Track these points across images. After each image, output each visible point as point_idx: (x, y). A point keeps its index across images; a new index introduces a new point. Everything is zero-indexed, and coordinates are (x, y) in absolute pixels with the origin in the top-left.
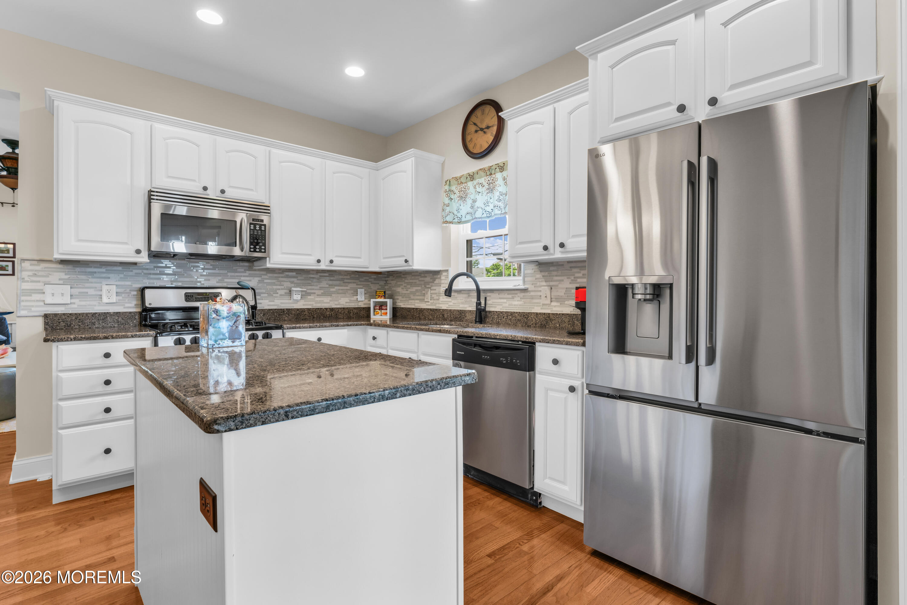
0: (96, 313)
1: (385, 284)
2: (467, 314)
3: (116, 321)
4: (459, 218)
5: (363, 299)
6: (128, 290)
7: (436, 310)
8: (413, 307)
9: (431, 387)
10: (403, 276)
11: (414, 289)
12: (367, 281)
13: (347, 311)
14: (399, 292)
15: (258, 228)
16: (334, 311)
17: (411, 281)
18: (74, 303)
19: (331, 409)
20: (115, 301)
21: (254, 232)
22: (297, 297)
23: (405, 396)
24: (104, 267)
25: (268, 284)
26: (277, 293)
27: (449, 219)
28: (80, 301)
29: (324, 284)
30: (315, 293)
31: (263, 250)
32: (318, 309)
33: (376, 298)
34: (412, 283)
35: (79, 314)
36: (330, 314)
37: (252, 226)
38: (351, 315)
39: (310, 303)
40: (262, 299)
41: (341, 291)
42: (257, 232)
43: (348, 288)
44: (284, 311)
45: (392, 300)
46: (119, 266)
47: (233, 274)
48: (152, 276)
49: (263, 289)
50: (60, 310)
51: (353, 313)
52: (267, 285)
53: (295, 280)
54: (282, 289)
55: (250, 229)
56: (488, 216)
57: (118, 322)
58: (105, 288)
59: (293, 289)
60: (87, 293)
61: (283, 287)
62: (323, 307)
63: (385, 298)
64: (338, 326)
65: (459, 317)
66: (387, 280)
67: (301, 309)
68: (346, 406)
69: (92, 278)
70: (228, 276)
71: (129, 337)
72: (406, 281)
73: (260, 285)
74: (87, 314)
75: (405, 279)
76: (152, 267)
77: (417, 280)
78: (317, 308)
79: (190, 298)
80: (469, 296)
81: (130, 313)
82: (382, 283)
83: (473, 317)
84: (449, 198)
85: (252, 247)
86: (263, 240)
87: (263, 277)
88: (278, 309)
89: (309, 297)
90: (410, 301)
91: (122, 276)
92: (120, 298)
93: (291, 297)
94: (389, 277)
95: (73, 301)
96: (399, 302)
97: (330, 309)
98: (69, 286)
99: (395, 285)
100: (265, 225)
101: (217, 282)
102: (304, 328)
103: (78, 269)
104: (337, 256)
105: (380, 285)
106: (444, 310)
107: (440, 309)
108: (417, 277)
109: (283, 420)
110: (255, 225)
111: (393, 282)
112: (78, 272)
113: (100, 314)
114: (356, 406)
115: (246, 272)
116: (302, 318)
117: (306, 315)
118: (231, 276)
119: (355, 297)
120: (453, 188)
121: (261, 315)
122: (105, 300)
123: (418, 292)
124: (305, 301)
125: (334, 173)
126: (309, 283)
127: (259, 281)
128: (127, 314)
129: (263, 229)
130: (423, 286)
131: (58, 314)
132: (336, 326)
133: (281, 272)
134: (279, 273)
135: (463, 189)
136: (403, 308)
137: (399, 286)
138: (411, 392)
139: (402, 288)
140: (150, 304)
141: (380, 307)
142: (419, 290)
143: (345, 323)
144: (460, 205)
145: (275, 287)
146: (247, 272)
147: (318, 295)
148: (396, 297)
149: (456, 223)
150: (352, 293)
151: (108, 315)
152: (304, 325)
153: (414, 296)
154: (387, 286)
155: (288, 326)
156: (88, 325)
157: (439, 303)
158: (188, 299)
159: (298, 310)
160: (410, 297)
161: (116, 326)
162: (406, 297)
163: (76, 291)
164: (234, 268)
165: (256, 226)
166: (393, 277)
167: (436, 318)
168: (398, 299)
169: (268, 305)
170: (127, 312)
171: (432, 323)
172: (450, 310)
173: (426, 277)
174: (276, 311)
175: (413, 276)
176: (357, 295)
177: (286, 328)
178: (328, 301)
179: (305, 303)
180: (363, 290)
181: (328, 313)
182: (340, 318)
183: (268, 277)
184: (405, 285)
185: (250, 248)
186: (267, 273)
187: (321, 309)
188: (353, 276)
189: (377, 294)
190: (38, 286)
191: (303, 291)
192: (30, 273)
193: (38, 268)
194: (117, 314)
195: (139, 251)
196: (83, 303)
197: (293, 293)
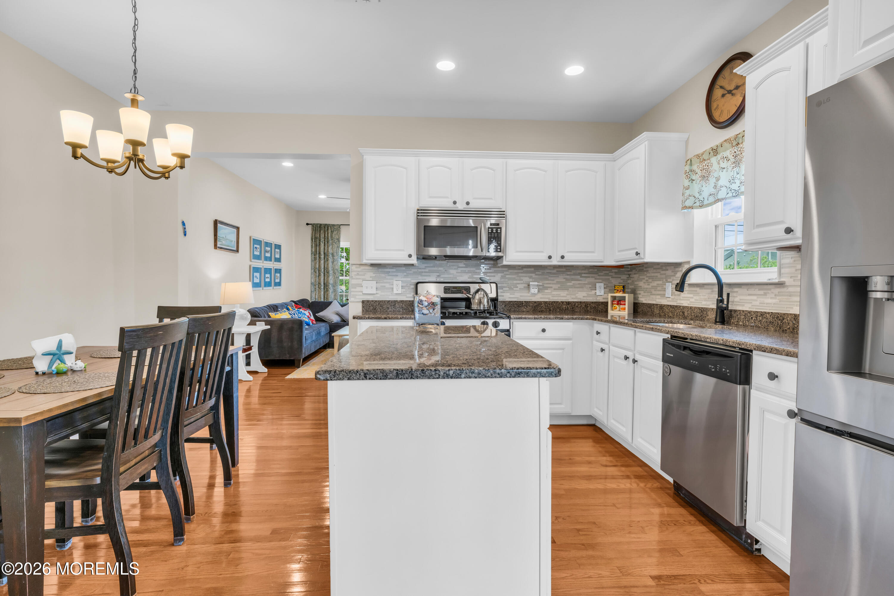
0: (390, 301)
1: (627, 278)
2: (709, 313)
3: (401, 307)
4: (701, 202)
5: (602, 293)
6: (409, 285)
7: (676, 306)
8: (654, 302)
9: (499, 374)
10: (645, 269)
11: (655, 284)
12: (607, 275)
13: (584, 305)
14: (641, 286)
15: (494, 231)
16: (570, 305)
17: (653, 275)
18: (378, 294)
20: (401, 293)
21: (491, 235)
22: (534, 290)
23: (470, 377)
24: (394, 268)
25: (510, 279)
26: (517, 287)
27: (689, 203)
28: (381, 292)
29: (561, 278)
30: (552, 287)
31: (499, 250)
32: (555, 302)
33: (614, 293)
34: (654, 276)
35: (381, 301)
36: (567, 307)
37: (490, 230)
38: (589, 308)
39: (547, 296)
40: (504, 292)
41: (578, 286)
43: (586, 282)
44: (522, 303)
45: (633, 295)
46: (404, 267)
48: (424, 274)
49: (505, 283)
50: (371, 298)
51: (591, 307)
52: (507, 280)
53: (533, 275)
54: (521, 284)
55: (489, 233)
56: (734, 195)
57: (402, 308)
58: (395, 283)
59: (530, 283)
60: (385, 286)
61: (522, 282)
62: (559, 301)
63: (624, 292)
64: (562, 319)
65: (700, 315)
66: (630, 274)
67: (538, 302)
68: (413, 377)
69: (388, 276)
71: (399, 319)
72: (648, 275)
73: (503, 280)
74: (385, 301)
75: (647, 273)
76: (424, 267)
77: (659, 274)
78: (553, 302)
79: (447, 290)
80: (712, 291)
81: (410, 301)
82: (624, 277)
83: (712, 316)
84: (690, 179)
85: (490, 247)
86: (499, 241)
87: (505, 273)
88: (517, 301)
89: (546, 291)
90: (652, 296)
91: (405, 274)
92: (404, 290)
93: (529, 291)
94: (632, 271)
95: (378, 292)
96: (641, 297)
97: (566, 302)
98: (375, 282)
99: (637, 279)
100: (501, 228)
101: (469, 278)
102: (529, 319)
103: (380, 270)
104: (568, 252)
105: (621, 279)
106: (684, 307)
107: (680, 306)
108: (658, 271)
109: (363, 379)
110: (492, 229)
111: (636, 276)
112: (381, 272)
113: (392, 302)
114: (422, 379)
115: (491, 269)
116: (539, 310)
117: (543, 308)
119: (594, 292)
120: (694, 167)
121: (503, 306)
122: (395, 291)
123: (659, 287)
124: (542, 295)
125: (567, 172)
126: (547, 278)
127: (501, 276)
128: (408, 302)
129: (499, 231)
130: (664, 280)
131: (369, 301)
132: (560, 319)
133: (520, 268)
134: (519, 269)
135: (705, 167)
136: (644, 304)
137: (641, 280)
138: (476, 375)
139: (644, 283)
141: (618, 301)
142: (661, 284)
143: (569, 316)
144: (702, 186)
145: (515, 282)
146: (492, 269)
147: (554, 289)
148: (638, 292)
149: (696, 207)
150: (590, 288)
151: (396, 303)
152: (529, 316)
153: (655, 290)
154: (630, 280)
155: (515, 316)
156: (385, 309)
157: (680, 299)
158: (446, 292)
159: (535, 302)
160: (652, 292)
161: (401, 310)
162: (647, 292)
163: (379, 285)
164: (480, 266)
166: (636, 270)
167: (675, 316)
168: (640, 294)
169: (510, 298)
171: (666, 321)
172: (691, 308)
173: (667, 270)
174: (516, 303)
175: (654, 269)
176: (596, 290)
177: (513, 318)
178: (565, 295)
179: (542, 296)
180: (602, 285)
181: (564, 306)
182: (577, 312)
183: (509, 273)
184: (647, 279)
186: (509, 269)
187: (557, 302)
188: (591, 270)
189: (615, 289)
190: (359, 281)
191: (540, 285)
192: (355, 273)
193: (359, 269)
194: (402, 301)
195: (410, 256)
196: (383, 294)
197: (531, 287)
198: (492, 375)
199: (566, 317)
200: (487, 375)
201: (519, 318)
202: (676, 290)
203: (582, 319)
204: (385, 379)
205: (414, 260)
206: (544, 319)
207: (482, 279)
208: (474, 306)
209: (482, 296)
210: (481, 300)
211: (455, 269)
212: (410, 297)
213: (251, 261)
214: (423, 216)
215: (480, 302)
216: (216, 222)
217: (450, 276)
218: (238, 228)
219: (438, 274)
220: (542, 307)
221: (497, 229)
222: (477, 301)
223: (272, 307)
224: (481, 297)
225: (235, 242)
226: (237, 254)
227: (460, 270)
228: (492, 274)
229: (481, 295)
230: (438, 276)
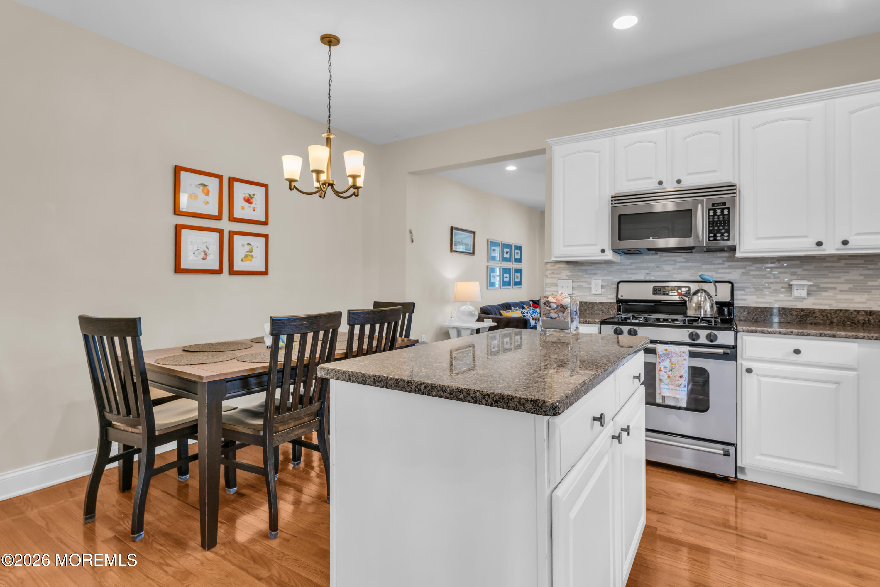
0: (587, 302)
3: (600, 309)
6: (610, 285)
15: (719, 214)
16: (876, 316)
18: (574, 294)
19: (377, 385)
20: (600, 293)
21: (713, 218)
22: (799, 293)
23: (441, 397)
25: (755, 276)
26: (770, 288)
28: (578, 292)
29: (854, 275)
30: (835, 288)
31: (726, 238)
32: (842, 310)
36: (867, 319)
37: (712, 212)
39: (825, 302)
40: (746, 295)
42: (719, 218)
47: (708, 266)
48: (628, 271)
49: (748, 283)
52: (753, 278)
53: (799, 271)
54: (777, 283)
55: (709, 216)
57: (602, 311)
58: (593, 281)
59: (793, 283)
60: (582, 286)
61: (778, 280)
62: (852, 309)
67: (808, 309)
68: (388, 386)
69: (586, 274)
70: (703, 269)
73: (744, 278)
76: (629, 263)
78: (839, 310)
79: (657, 291)
81: (611, 303)
85: (711, 235)
86: (727, 226)
87: (748, 268)
89: (824, 294)
91: (606, 272)
92: (604, 290)
93: (791, 294)
95: (574, 292)
97: (866, 312)
98: (571, 281)
100: (728, 209)
101: (690, 276)
102: (770, 333)
103: (577, 268)
104: (858, 234)
110: (715, 210)
112: (577, 270)
113: (590, 303)
114: (395, 390)
115: (727, 264)
116: (810, 322)
118: (706, 269)
121: (745, 313)
122: (594, 292)
124: (816, 299)
125: (851, 114)
126: (825, 275)
128: (609, 304)
129: (726, 213)
132: (829, 337)
138: (448, 395)
140: (622, 296)
143: (850, 334)
145: (766, 280)
146: (729, 263)
147: (841, 291)
151: (595, 304)
152: (770, 330)
155: (744, 328)
158: (655, 293)
159: (802, 310)
161: (600, 313)
163: (576, 284)
164: (710, 260)
165: (717, 211)
169: (756, 302)
170: (608, 303)
178: (863, 300)
179: (816, 302)
181: (862, 318)
183: (755, 268)
185: (709, 237)
186: (754, 263)
187: (848, 310)
190: (554, 281)
191: (811, 285)
192: (550, 272)
193: (554, 268)
194: (601, 303)
195: (603, 251)
196: (580, 294)
197: (795, 288)
198: (465, 397)
199: (843, 334)
200: (460, 398)
201: (752, 332)
204: (365, 384)
205: (609, 255)
206: (798, 335)
207: (703, 277)
208: (691, 312)
209: (702, 300)
210: (700, 304)
211: (671, 265)
212: (612, 299)
213: (488, 262)
214: (619, 203)
215: (699, 307)
216: (452, 229)
217: (664, 273)
218: (474, 233)
219: (647, 271)
220: (816, 317)
221: (723, 209)
222: (694, 305)
223: (505, 305)
224: (701, 301)
225: (471, 245)
226: (474, 256)
227: (678, 265)
228: (728, 271)
229: (701, 298)
230: (648, 274)
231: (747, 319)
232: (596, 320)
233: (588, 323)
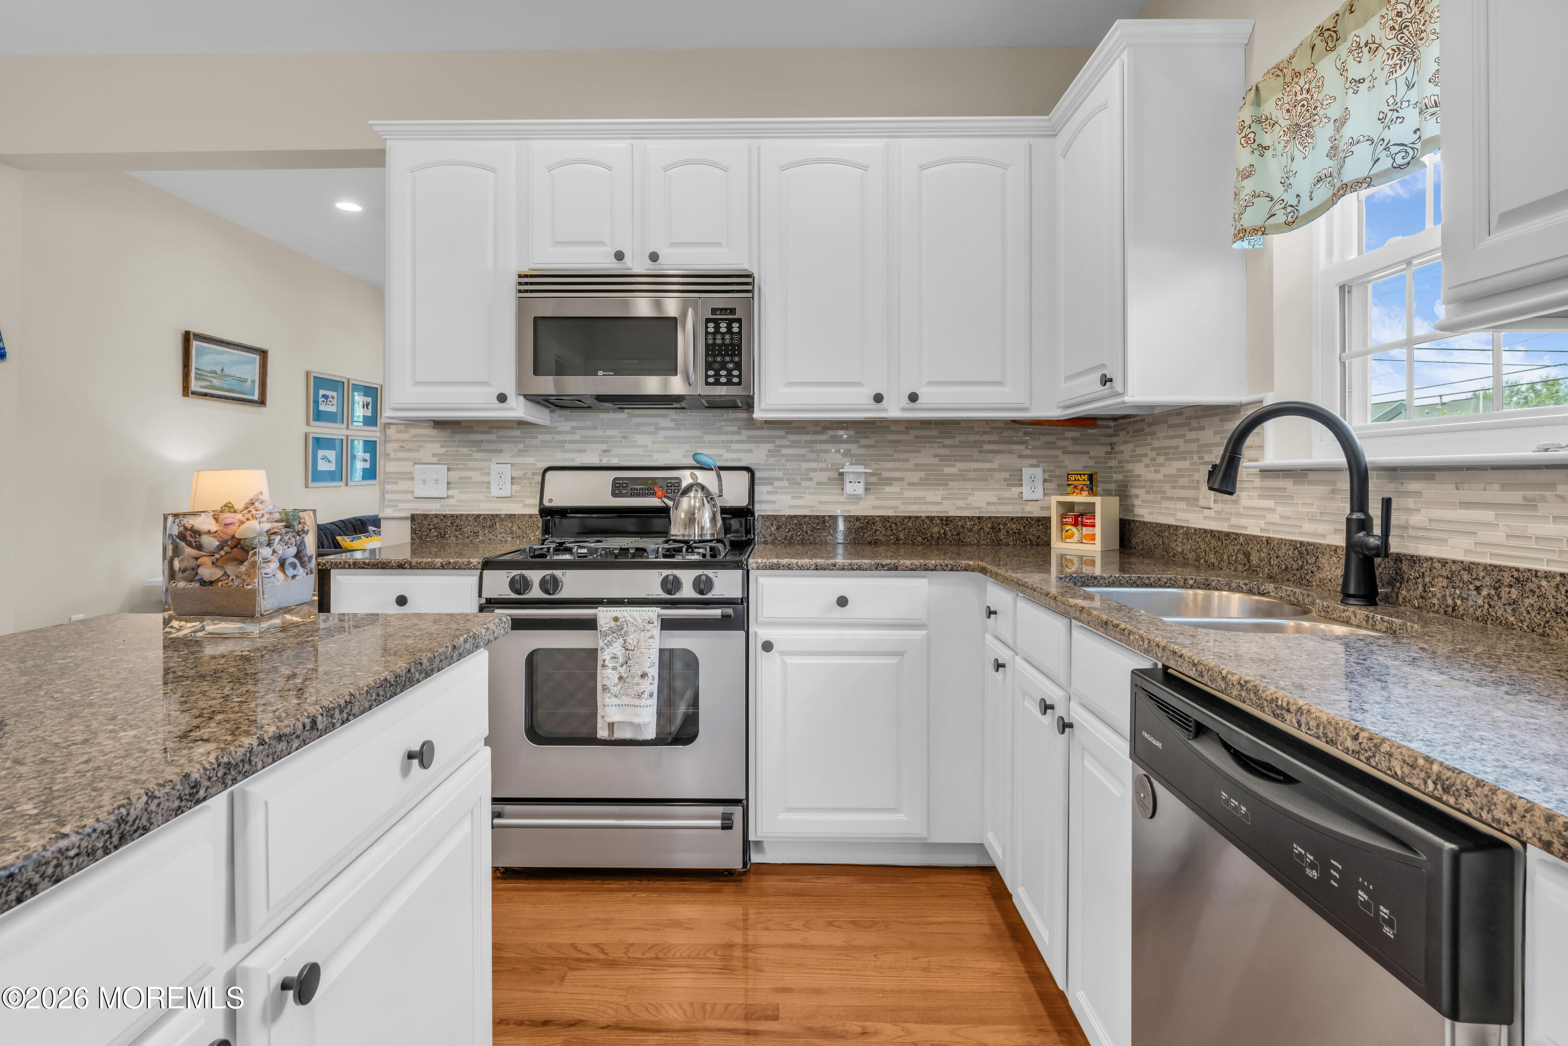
0: (480, 515)
1: (1106, 453)
2: (1323, 561)
3: (508, 531)
4: (1289, 209)
5: (1039, 494)
6: (529, 475)
7: (1228, 535)
8: (1172, 521)
10: (1147, 430)
11: (1173, 467)
12: (1051, 445)
13: (989, 525)
14: (1139, 476)
15: (723, 330)
16: (951, 526)
17: (1167, 443)
18: (452, 497)
20: (509, 495)
21: (714, 339)
22: (854, 488)
24: (494, 431)
25: (790, 458)
26: (811, 479)
27: (1251, 219)
28: (460, 493)
29: (926, 456)
30: (902, 479)
31: (735, 380)
32: (910, 517)
33: (1068, 494)
34: (1169, 448)
35: (457, 516)
36: (942, 531)
37: (711, 325)
38: (1002, 535)
39: (889, 503)
40: (776, 493)
41: (972, 475)
42: (723, 339)
43: (994, 465)
44: (824, 522)
45: (1118, 498)
46: (517, 428)
47: (714, 438)
48: (567, 446)
49: (779, 470)
50: (433, 508)
51: (1008, 532)
52: (786, 460)
53: (853, 448)
54: (821, 470)
55: (707, 333)
57: (512, 533)
58: (495, 468)
59: (847, 469)
60: (470, 478)
61: (823, 466)
62: (923, 515)
63: (1092, 491)
64: (896, 568)
65: (1295, 566)
66: (1115, 444)
67: (866, 517)
69: (478, 451)
70: (705, 442)
71: (437, 568)
72: (1156, 444)
73: (772, 461)
74: (467, 516)
75: (1153, 439)
77: (1182, 440)
78: (906, 517)
79: (621, 488)
80: (1333, 492)
81: (528, 516)
82: (1099, 451)
83: (1333, 570)
84: (1254, 146)
85: (711, 373)
86: (736, 355)
87: (778, 442)
88: (810, 516)
89: (888, 489)
90: (1165, 504)
91: (521, 446)
92: (516, 488)
93: (842, 489)
94: (1118, 435)
95: (451, 492)
96: (1139, 506)
97: (941, 519)
98: (445, 467)
99: (1130, 456)
100: (739, 321)
101: (683, 456)
102: (801, 568)
103: (458, 437)
104: (931, 383)
105: (1090, 458)
106: (1250, 539)
107: (1238, 535)
108: (1180, 431)
110: (716, 322)
111: (1127, 449)
112: (459, 441)
113: (486, 517)
115: (741, 433)
116: (869, 539)
117: (878, 533)
118: (710, 442)
119: (1015, 491)
120: (1269, 108)
121: (773, 529)
122: (495, 491)
123: (1183, 476)
124: (877, 498)
126: (888, 455)
127: (769, 451)
128: (524, 518)
129: (735, 330)
130: (1196, 459)
131: (429, 515)
132: (889, 569)
133: (819, 429)
134: (815, 433)
135: (1299, 97)
136: (1145, 523)
137: (1137, 458)
139: (1147, 466)
140: (551, 501)
141: (1076, 517)
142: (1187, 469)
143: (916, 562)
144: (1293, 159)
145: (805, 465)
146: (744, 432)
147: (909, 484)
148: (1134, 491)
149: (1278, 229)
150: (1005, 480)
151: (497, 520)
152: (801, 562)
153: (1174, 487)
154: (1115, 458)
155: (760, 561)
156: (468, 537)
157: (1239, 515)
158: (617, 492)
159: (858, 518)
160: (1164, 492)
161: (509, 539)
162: (1155, 492)
163: (455, 475)
164: (717, 424)
165: (721, 325)
166: (1128, 433)
167: (1226, 564)
168: (1137, 496)
169: (791, 507)
170: (526, 515)
171: (1191, 582)
172: (1269, 541)
173: (1202, 428)
174: (806, 520)
175: (1170, 427)
176: (1021, 485)
178: (938, 499)
179: (877, 503)
180: (1038, 472)
181: (936, 529)
182: (970, 544)
183: (789, 443)
184: (1153, 454)
185: (707, 376)
186: (787, 433)
187: (917, 517)
188: (1007, 433)
189: (1070, 483)
190: (405, 467)
191: (870, 474)
192: (395, 446)
193: (406, 436)
194: (511, 517)
195: (502, 398)
196: (465, 497)
197: (847, 478)
199: (908, 562)
201: (772, 567)
202: (1211, 488)
203: (952, 570)
205: (517, 409)
206: (843, 569)
207: (700, 458)
208: (677, 531)
209: (697, 505)
210: (694, 514)
211: (649, 433)
212: (532, 506)
213: (308, 424)
214: (532, 291)
215: (691, 519)
216: (187, 338)
217: (636, 451)
218: (263, 354)
219: (605, 447)
220: (876, 530)
221: (730, 322)
222: (683, 515)
224: (694, 507)
225: (253, 382)
226: (263, 409)
227: (662, 434)
228: (746, 446)
229: (695, 502)
230: (605, 451)
231: (776, 539)
232: (471, 560)
233: (454, 568)
